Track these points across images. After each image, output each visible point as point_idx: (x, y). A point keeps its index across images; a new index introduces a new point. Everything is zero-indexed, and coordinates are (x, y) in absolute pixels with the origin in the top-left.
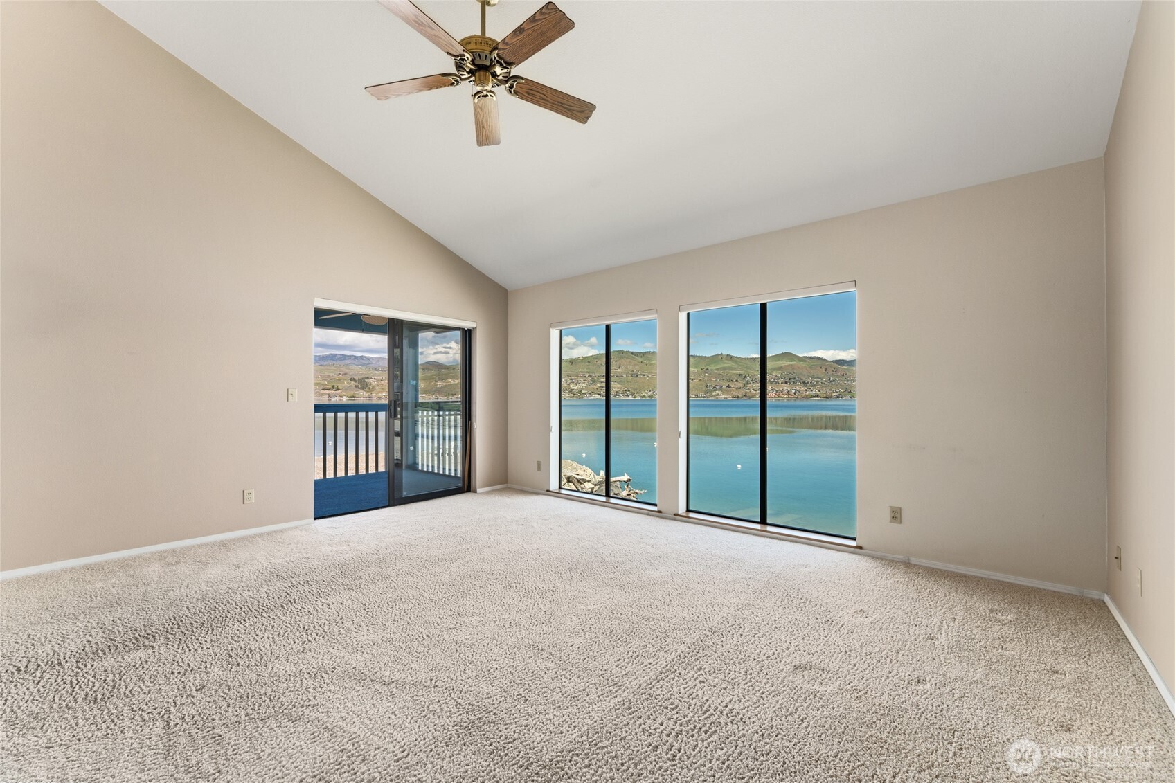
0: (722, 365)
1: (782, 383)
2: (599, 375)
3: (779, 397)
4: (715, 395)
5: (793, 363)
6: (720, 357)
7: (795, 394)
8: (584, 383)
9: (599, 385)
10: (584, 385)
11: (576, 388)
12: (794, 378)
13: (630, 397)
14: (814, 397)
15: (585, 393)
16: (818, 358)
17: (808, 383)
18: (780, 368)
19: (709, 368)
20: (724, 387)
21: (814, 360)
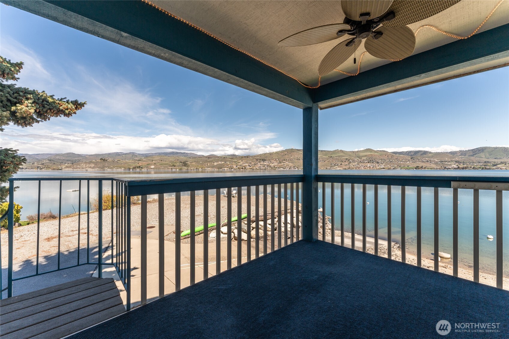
0: (338, 155)
1: (367, 162)
2: (282, 159)
3: (365, 169)
4: (335, 168)
5: (372, 153)
6: (337, 151)
7: (373, 167)
8: (276, 163)
9: (282, 164)
11: (273, 165)
12: (373, 160)
13: (296, 169)
14: (382, 169)
15: (277, 167)
16: (384, 151)
17: (379, 162)
18: (365, 156)
19: (332, 156)
20: (339, 165)
21: (382, 152)
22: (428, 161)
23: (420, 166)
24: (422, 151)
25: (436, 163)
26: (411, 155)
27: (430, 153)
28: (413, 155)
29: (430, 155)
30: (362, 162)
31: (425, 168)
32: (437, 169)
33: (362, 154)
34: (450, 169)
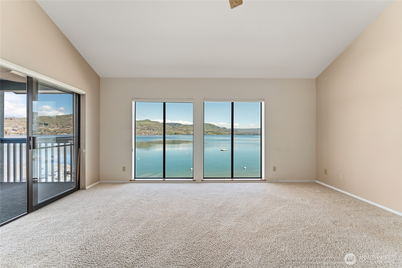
1: (146, 130)
2: (66, 124)
3: (145, 134)
5: (150, 123)
7: (150, 133)
8: (57, 128)
9: (66, 129)
10: (57, 129)
11: (53, 129)
12: (150, 128)
14: (156, 134)
15: (58, 132)
16: (158, 122)
17: (154, 130)
18: (146, 125)
21: (156, 123)
22: (181, 130)
23: (177, 133)
24: (178, 123)
25: (184, 131)
26: (173, 126)
27: (182, 125)
28: (174, 126)
29: (182, 126)
30: (143, 129)
31: (179, 134)
32: (185, 134)
33: (143, 123)
34: (190, 134)
